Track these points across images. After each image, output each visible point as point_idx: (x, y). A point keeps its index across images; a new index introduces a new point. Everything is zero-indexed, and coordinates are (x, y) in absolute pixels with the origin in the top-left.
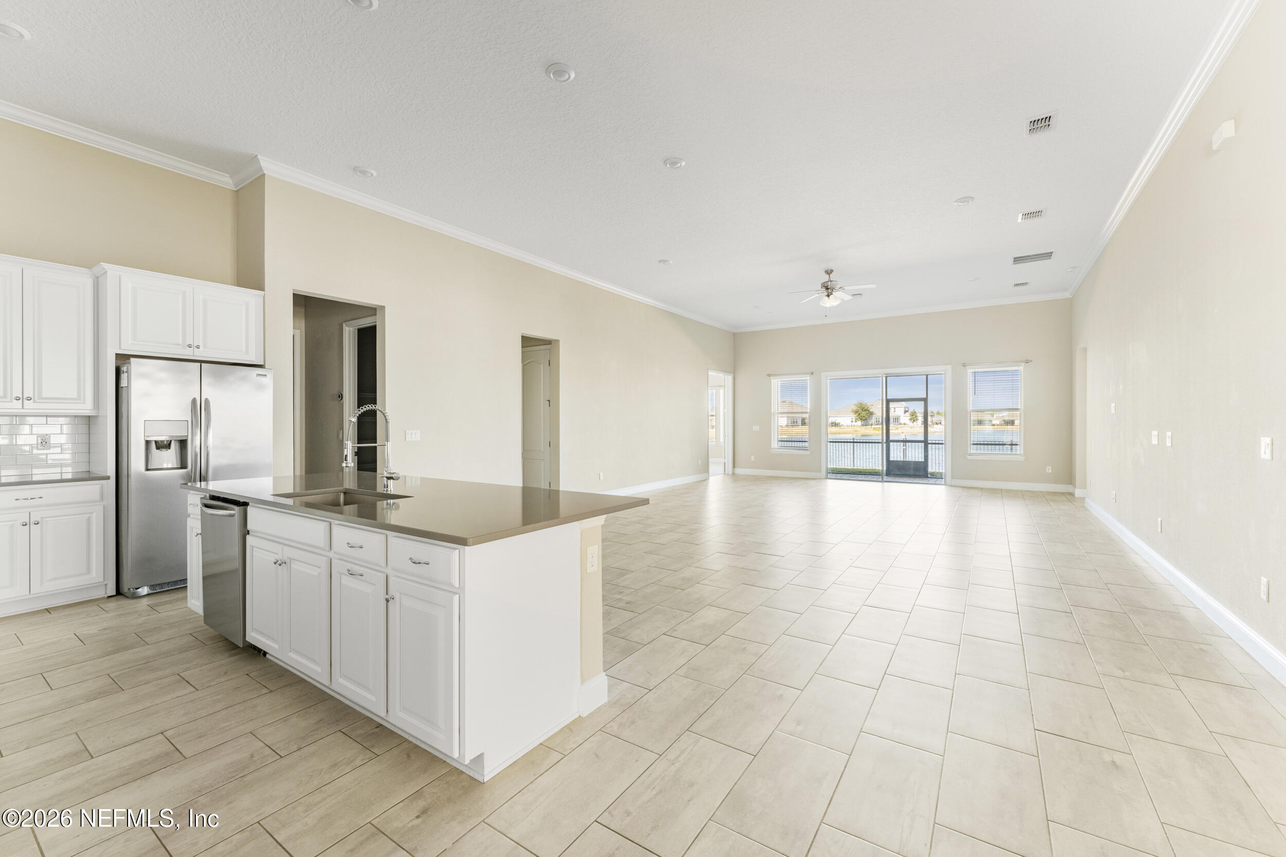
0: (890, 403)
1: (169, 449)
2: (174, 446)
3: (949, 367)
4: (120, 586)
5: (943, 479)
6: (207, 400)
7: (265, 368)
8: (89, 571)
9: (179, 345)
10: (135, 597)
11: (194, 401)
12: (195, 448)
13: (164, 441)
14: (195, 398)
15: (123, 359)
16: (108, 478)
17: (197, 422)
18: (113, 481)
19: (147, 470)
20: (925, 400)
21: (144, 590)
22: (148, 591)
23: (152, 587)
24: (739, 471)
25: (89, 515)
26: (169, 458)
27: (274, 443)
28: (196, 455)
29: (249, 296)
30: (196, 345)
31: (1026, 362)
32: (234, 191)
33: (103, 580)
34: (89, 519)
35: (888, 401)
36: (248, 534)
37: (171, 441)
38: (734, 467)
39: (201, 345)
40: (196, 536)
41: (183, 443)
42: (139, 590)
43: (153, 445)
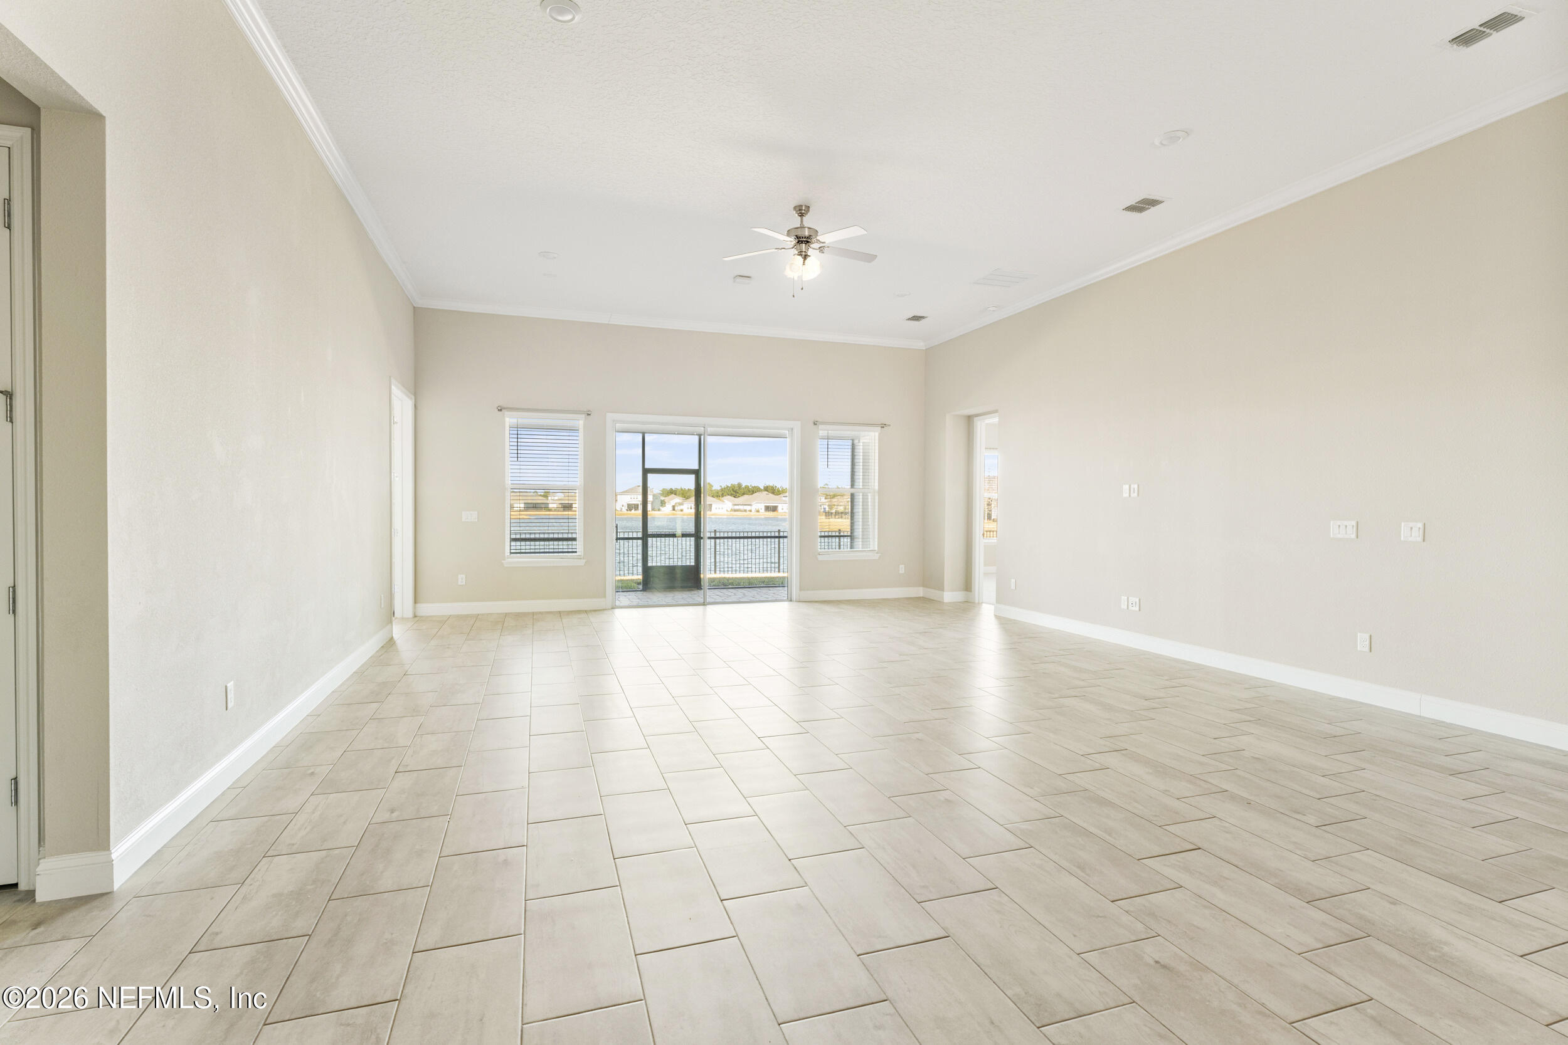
0: (649, 475)
3: (799, 423)
5: (786, 588)
20: (697, 473)
24: (426, 609)
31: (882, 427)
35: (646, 472)
38: (416, 602)
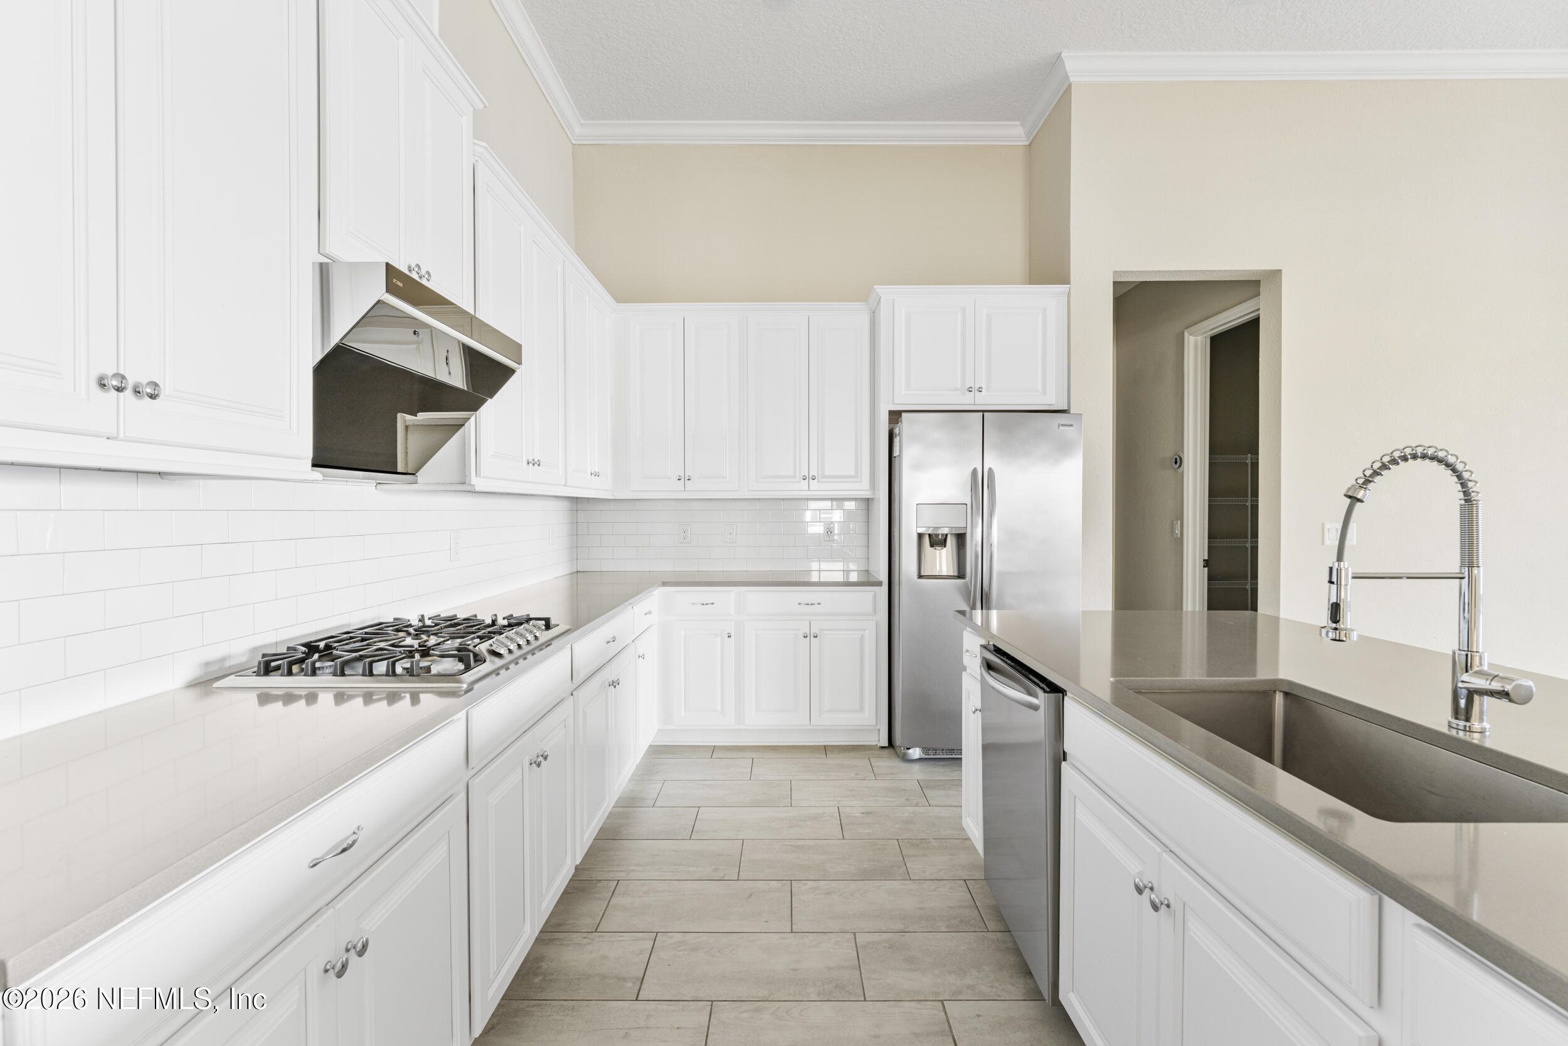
1: (945, 546)
2: (951, 542)
4: (892, 735)
6: (990, 469)
7: (1069, 413)
8: (862, 710)
9: (958, 390)
10: (905, 759)
11: (975, 471)
12: (976, 546)
13: (938, 535)
14: (976, 468)
15: (895, 416)
16: (880, 584)
17: (978, 508)
18: (885, 588)
19: (920, 577)
21: (916, 753)
22: (920, 754)
23: (926, 750)
25: (862, 632)
26: (942, 560)
27: (1083, 542)
28: (977, 557)
29: (1048, 295)
30: (977, 387)
32: (1026, 145)
33: (875, 724)
34: (862, 639)
36: (1065, 759)
37: (947, 535)
39: (983, 387)
40: (974, 712)
41: (961, 538)
42: (911, 751)
43: (927, 540)
